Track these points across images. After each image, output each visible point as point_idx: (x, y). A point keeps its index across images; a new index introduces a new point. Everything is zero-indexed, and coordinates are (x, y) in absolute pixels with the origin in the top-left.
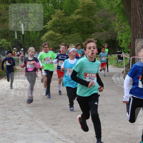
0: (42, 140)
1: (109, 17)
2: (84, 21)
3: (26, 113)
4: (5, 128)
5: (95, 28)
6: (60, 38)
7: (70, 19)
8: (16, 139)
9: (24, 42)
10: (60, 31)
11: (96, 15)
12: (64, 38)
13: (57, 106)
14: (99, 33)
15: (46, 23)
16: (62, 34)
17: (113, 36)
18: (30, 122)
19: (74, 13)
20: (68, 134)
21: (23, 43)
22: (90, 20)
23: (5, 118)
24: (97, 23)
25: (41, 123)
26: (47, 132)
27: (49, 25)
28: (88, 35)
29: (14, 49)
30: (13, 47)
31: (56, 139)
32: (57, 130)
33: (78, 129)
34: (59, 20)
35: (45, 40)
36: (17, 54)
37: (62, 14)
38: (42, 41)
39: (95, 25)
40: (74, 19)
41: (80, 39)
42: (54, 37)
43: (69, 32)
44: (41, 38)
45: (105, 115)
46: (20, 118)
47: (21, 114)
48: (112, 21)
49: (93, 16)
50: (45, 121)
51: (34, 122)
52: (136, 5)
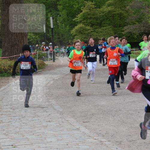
0: (72, 138)
1: (143, 8)
2: (116, 13)
3: (55, 109)
4: (34, 125)
5: (127, 21)
6: (90, 31)
7: (101, 11)
8: (46, 137)
9: (53, 36)
10: (91, 24)
11: (129, 7)
12: (94, 31)
13: (88, 102)
14: (132, 26)
15: (76, 16)
16: (92, 27)
17: (147, 29)
18: (60, 120)
19: (105, 5)
20: (100, 132)
21: (51, 37)
22: (122, 12)
23: (34, 115)
24: (130, 15)
25: (72, 120)
26: (78, 129)
27: (78, 18)
28: (120, 28)
29: (43, 43)
30: (41, 41)
31: (87, 137)
32: (88, 127)
33: (110, 126)
34: (89, 13)
35: (75, 34)
36: (46, 49)
37: (92, 6)
38: (72, 34)
39: (128, 17)
40: (106, 12)
41: (112, 32)
42: (84, 31)
43: (100, 25)
44: (71, 32)
45: (139, 112)
46: (50, 115)
47: (51, 111)
48: (146, 13)
49: (126, 8)
50: (76, 119)
51: (65, 119)
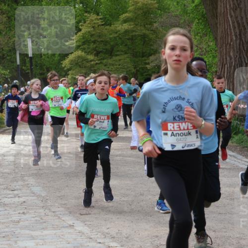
0: (62, 241)
2: (137, 33)
3: (34, 193)
5: (155, 47)
6: (95, 63)
7: (112, 30)
8: (17, 239)
9: (31, 69)
10: (95, 52)
11: (157, 24)
16: (97, 56)
18: (42, 210)
19: (119, 21)
21: (29, 71)
22: (147, 32)
24: (159, 38)
25: (61, 211)
26: (72, 226)
27: (75, 41)
31: (86, 240)
32: (89, 223)
33: (124, 221)
34: (93, 33)
35: (68, 67)
36: (20, 91)
37: (98, 22)
38: (64, 68)
39: (156, 41)
40: (119, 31)
41: (130, 66)
42: (84, 62)
43: (111, 53)
44: (62, 64)
46: (24, 202)
47: (26, 196)
49: (152, 25)
50: (68, 208)
51: (49, 209)
52: (226, 7)
